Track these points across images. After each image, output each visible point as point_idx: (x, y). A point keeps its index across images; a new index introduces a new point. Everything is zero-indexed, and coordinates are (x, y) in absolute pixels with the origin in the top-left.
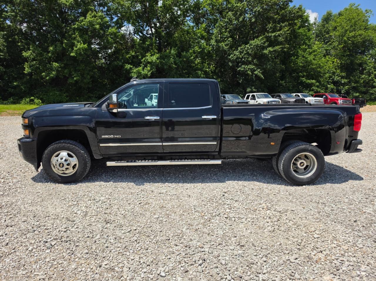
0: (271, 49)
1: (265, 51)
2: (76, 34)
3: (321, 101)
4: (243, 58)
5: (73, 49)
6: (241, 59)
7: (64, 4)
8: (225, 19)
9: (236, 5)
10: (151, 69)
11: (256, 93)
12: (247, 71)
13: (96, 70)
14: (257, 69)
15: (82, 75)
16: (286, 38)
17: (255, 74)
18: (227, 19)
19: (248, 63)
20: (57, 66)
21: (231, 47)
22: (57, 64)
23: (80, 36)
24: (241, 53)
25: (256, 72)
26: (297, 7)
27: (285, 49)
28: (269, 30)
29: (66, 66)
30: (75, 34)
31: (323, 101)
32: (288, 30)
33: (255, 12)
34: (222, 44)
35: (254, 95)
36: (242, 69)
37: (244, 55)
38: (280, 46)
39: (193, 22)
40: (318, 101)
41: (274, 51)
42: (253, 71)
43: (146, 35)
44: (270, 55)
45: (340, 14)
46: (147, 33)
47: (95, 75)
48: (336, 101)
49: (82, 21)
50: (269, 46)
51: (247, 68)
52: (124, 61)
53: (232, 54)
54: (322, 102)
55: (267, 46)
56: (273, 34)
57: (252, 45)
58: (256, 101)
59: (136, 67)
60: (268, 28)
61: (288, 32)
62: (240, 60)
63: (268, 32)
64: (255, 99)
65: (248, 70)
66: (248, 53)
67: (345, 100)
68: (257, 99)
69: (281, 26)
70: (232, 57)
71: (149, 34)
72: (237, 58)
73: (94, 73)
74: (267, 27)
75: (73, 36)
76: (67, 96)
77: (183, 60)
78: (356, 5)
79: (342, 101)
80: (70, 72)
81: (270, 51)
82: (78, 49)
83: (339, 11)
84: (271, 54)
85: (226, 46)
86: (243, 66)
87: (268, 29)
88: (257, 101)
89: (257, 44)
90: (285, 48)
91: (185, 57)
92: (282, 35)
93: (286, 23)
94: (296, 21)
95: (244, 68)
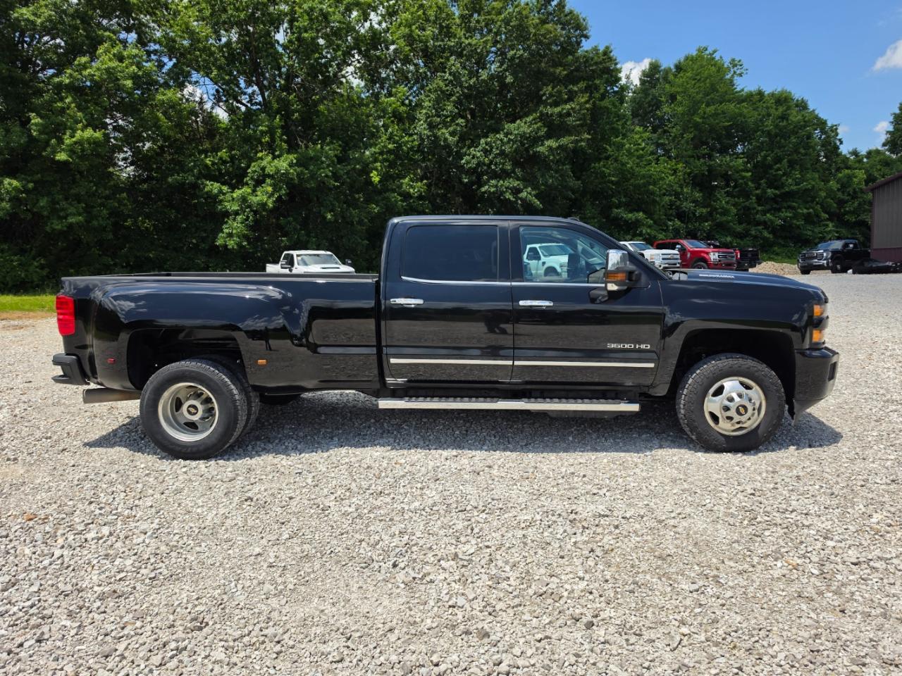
0: (552, 143)
1: (540, 149)
2: (67, 101)
3: (675, 256)
4: (491, 162)
5: (61, 141)
6: (489, 166)
7: (28, 20)
8: (445, 72)
9: (467, 42)
10: (275, 190)
11: (539, 245)
12: (502, 193)
13: (125, 195)
14: (526, 187)
15: (88, 210)
16: (583, 118)
17: (521, 199)
18: (450, 74)
19: (504, 175)
20: (16, 187)
21: (462, 138)
22: (15, 183)
23: (80, 108)
24: (486, 152)
25: (524, 195)
26: (602, 49)
27: (583, 144)
28: (548, 98)
29: (41, 188)
30: (62, 99)
31: (678, 257)
32: (587, 102)
33: (513, 58)
34: (444, 133)
35: (535, 249)
36: (492, 190)
37: (494, 158)
38: (573, 138)
39: (361, 78)
40: (669, 256)
41: (560, 147)
42: (516, 191)
43: (249, 105)
44: (551, 158)
45: (679, 68)
46: (250, 101)
47: (122, 208)
48: (705, 255)
49: (85, 67)
50: (549, 136)
51: (502, 186)
52: (200, 172)
53: (465, 154)
54: (677, 259)
55: (543, 136)
56: (557, 110)
57: (511, 134)
58: (541, 262)
59: (233, 188)
60: (544, 94)
61: (588, 106)
62: (485, 168)
63: (546, 105)
64: (539, 258)
65: (506, 191)
66: (502, 153)
67: (723, 252)
68: (543, 259)
69: (570, 92)
70: (468, 162)
71: (256, 104)
72: (479, 164)
73: (120, 202)
74: (541, 93)
75: (59, 104)
76: (42, 267)
77: (354, 169)
78: (710, 51)
79: (717, 254)
80: (54, 202)
81: (550, 148)
82: (76, 143)
83: (676, 61)
84: (554, 155)
85: (451, 136)
86: (493, 182)
87: (544, 98)
88: (544, 263)
89: (524, 133)
90: (582, 140)
91: (358, 161)
92: (574, 112)
93: (582, 85)
94: (597, 82)
95: (496, 186)
